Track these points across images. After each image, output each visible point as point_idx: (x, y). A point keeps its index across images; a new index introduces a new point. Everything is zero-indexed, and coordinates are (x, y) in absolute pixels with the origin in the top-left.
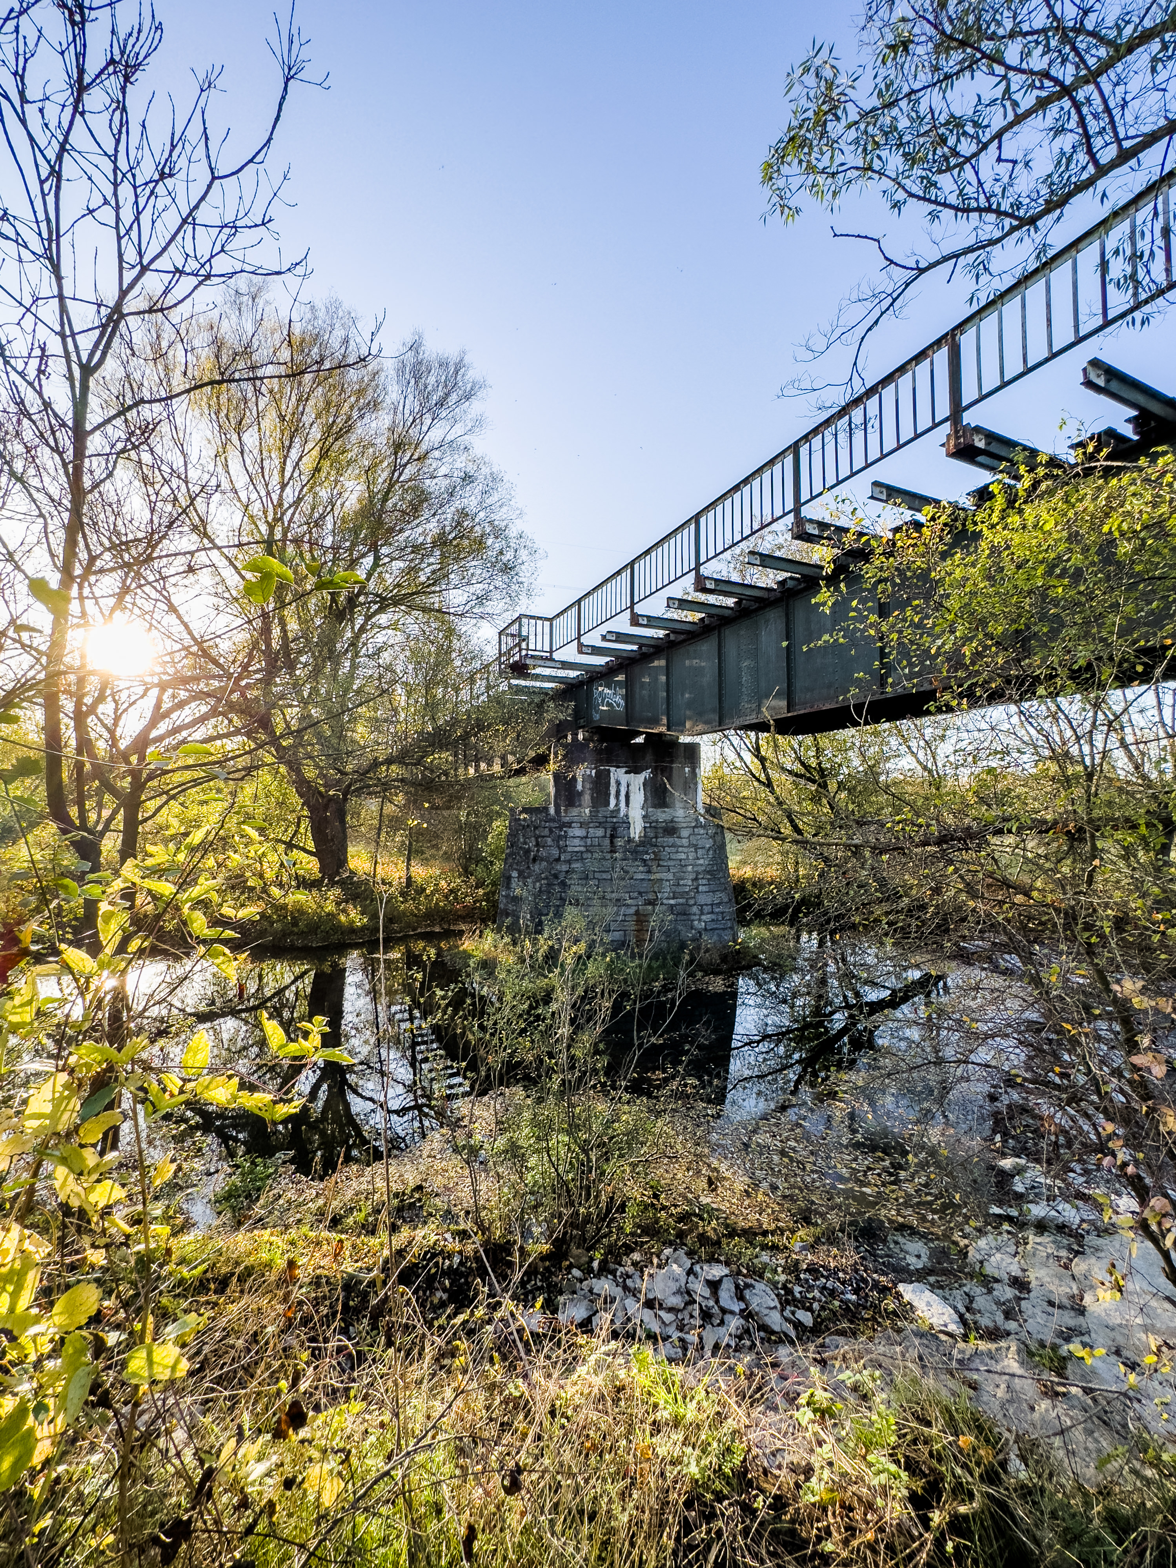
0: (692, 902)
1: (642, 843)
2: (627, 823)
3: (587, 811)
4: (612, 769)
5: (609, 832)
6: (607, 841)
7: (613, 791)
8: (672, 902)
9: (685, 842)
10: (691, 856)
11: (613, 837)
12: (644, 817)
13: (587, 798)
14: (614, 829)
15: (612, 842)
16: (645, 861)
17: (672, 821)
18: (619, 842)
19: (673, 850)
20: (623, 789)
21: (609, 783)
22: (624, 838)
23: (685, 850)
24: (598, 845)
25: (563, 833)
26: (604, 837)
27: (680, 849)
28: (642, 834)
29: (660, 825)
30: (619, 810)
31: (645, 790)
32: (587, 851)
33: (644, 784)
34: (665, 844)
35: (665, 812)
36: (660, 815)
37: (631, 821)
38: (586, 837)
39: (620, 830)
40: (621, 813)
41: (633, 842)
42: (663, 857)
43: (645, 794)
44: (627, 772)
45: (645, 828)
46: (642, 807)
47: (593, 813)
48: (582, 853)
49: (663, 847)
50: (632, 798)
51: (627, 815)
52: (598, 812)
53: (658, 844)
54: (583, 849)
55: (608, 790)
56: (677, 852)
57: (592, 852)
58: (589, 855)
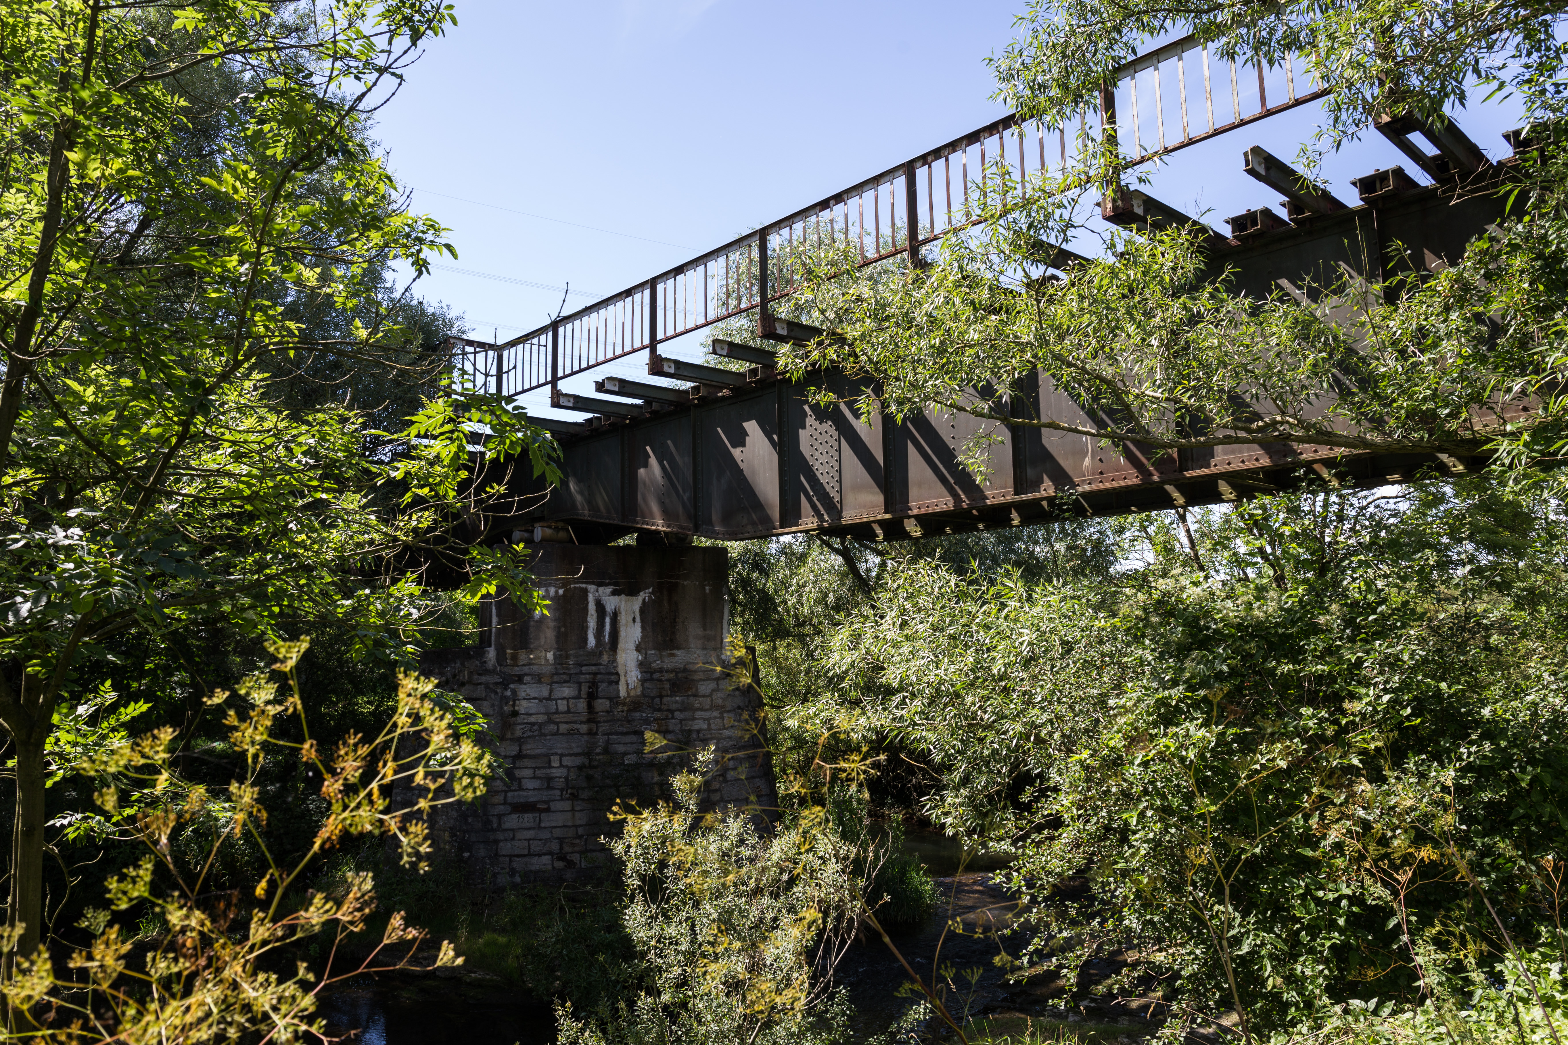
1: (638, 705)
2: (614, 677)
3: (550, 656)
4: (591, 588)
5: (585, 689)
6: (582, 705)
7: (592, 623)
9: (705, 702)
10: (715, 724)
11: (592, 697)
12: (641, 664)
13: (549, 634)
14: (594, 684)
15: (590, 707)
17: (685, 670)
18: (601, 704)
19: (686, 715)
20: (608, 620)
21: (586, 610)
22: (610, 699)
23: (707, 715)
24: (568, 711)
25: (508, 693)
26: (578, 697)
27: (698, 714)
28: (639, 692)
29: (667, 676)
30: (601, 654)
31: (642, 620)
32: (550, 721)
33: (642, 611)
34: (674, 706)
35: (673, 655)
36: (666, 660)
37: (621, 670)
38: (549, 699)
39: (603, 686)
40: (605, 657)
41: (624, 704)
42: (671, 728)
43: (643, 628)
44: (614, 593)
45: (643, 681)
46: (638, 649)
47: (560, 660)
48: (541, 725)
49: (672, 711)
50: (622, 633)
51: (615, 660)
52: (567, 657)
53: (664, 707)
54: (541, 719)
55: (585, 620)
56: (694, 719)
57: (557, 724)
58: (553, 727)
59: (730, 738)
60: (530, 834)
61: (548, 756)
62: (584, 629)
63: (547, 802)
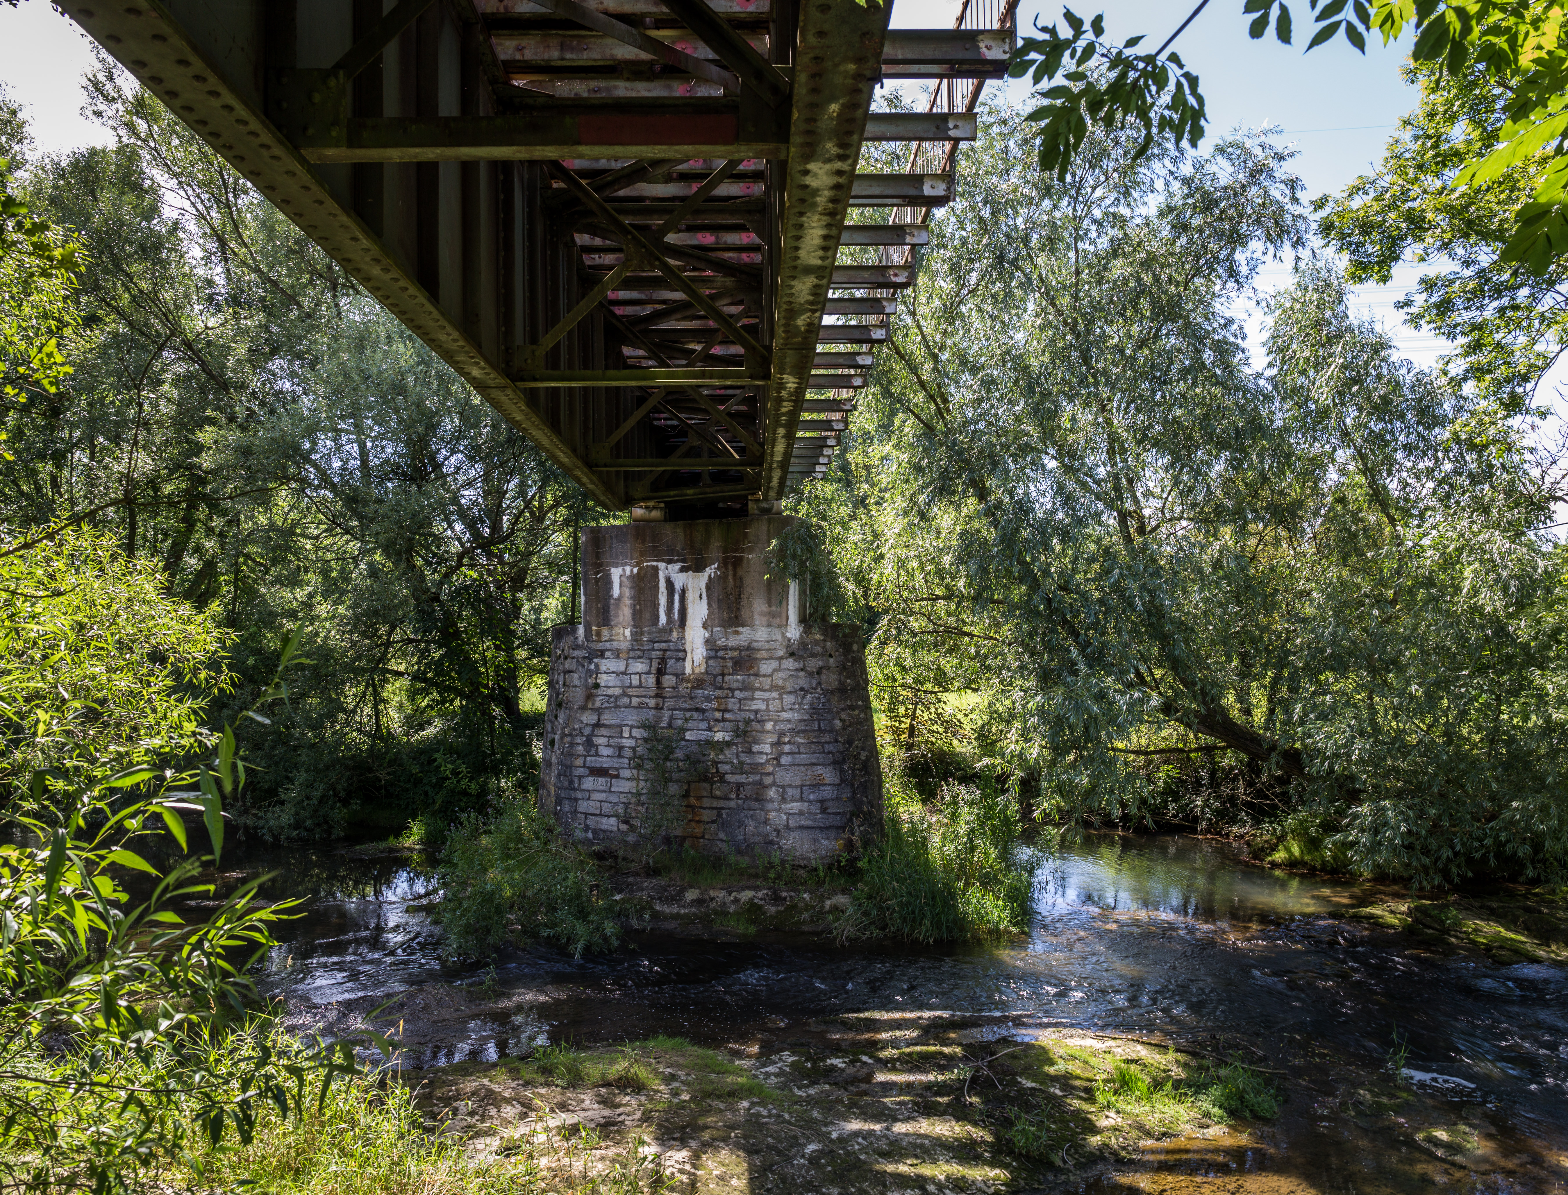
0: (768, 780)
1: (702, 684)
2: (681, 654)
3: (628, 632)
4: (662, 565)
5: (655, 664)
6: (651, 680)
7: (663, 598)
9: (765, 682)
10: (774, 705)
11: (660, 672)
12: (707, 642)
13: (625, 613)
14: (663, 661)
15: (658, 682)
16: (703, 711)
17: (749, 648)
18: (669, 680)
19: (747, 695)
20: (677, 597)
21: (657, 587)
22: (677, 675)
23: (765, 695)
24: (640, 686)
25: (592, 667)
26: (649, 673)
27: (758, 694)
28: (703, 669)
29: (730, 654)
30: (671, 631)
31: (708, 597)
32: (625, 694)
33: (708, 588)
34: (735, 685)
35: (737, 633)
36: (731, 637)
37: (688, 648)
38: (624, 673)
39: (671, 662)
40: (675, 634)
41: (688, 681)
42: (730, 707)
43: (709, 604)
44: (682, 570)
45: (708, 659)
46: (705, 626)
47: (636, 636)
48: (617, 698)
49: (732, 690)
50: (690, 611)
51: (683, 638)
52: (642, 634)
53: (725, 686)
54: (618, 691)
55: (657, 598)
56: (753, 699)
57: (630, 697)
58: (626, 700)
59: (789, 721)
60: (601, 796)
61: (620, 726)
62: (656, 606)
63: (617, 769)
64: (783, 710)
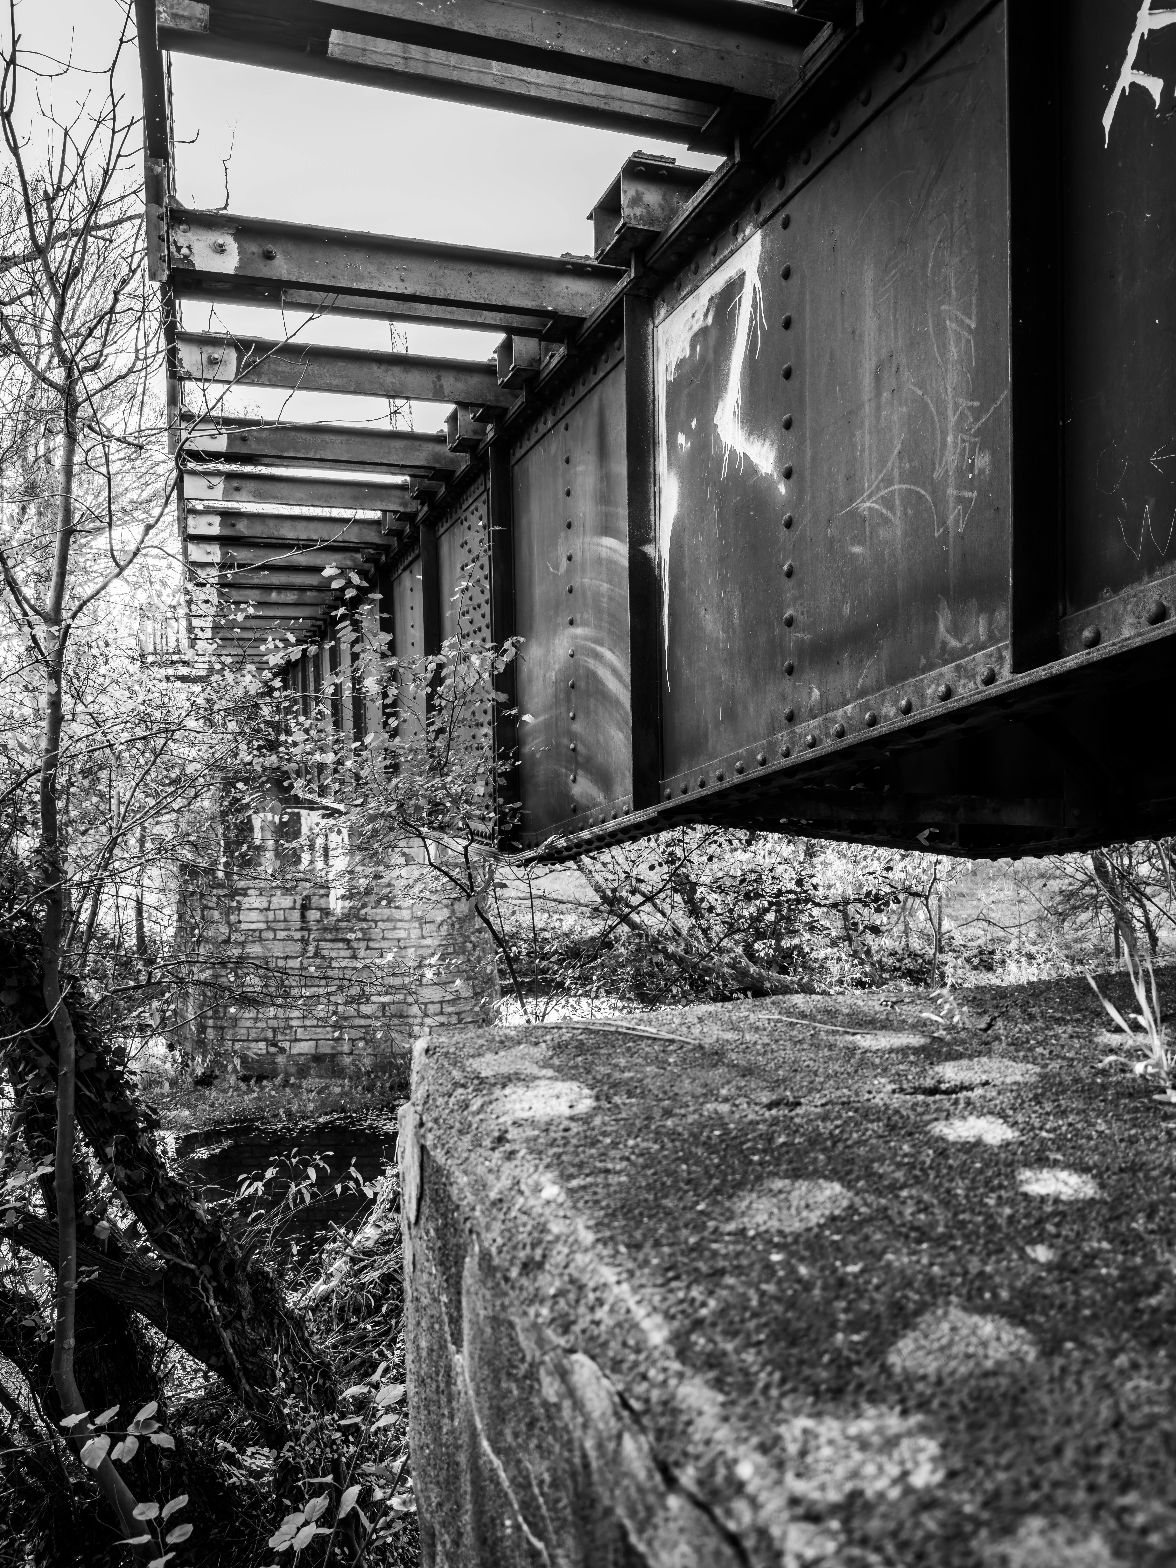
0: (412, 998)
1: (346, 917)
2: (325, 889)
4: (303, 812)
5: (299, 901)
6: (296, 915)
7: (305, 842)
8: (386, 999)
9: (406, 914)
10: (415, 933)
11: (305, 908)
13: (268, 853)
14: (308, 897)
15: (303, 916)
16: (348, 941)
18: (313, 915)
19: (389, 925)
20: (319, 841)
21: (299, 833)
22: (321, 909)
23: (406, 925)
24: (285, 920)
25: (235, 904)
26: (293, 908)
27: (399, 925)
32: (269, 928)
33: (350, 831)
34: (377, 917)
37: (331, 885)
38: (268, 909)
39: (314, 899)
41: (333, 915)
42: (374, 936)
47: (278, 875)
48: (261, 931)
49: (376, 922)
50: (333, 852)
51: (326, 876)
52: (285, 873)
53: (368, 918)
54: (262, 926)
56: (395, 928)
57: (274, 930)
58: (270, 935)
59: (428, 947)
60: (249, 1023)
64: (423, 937)
